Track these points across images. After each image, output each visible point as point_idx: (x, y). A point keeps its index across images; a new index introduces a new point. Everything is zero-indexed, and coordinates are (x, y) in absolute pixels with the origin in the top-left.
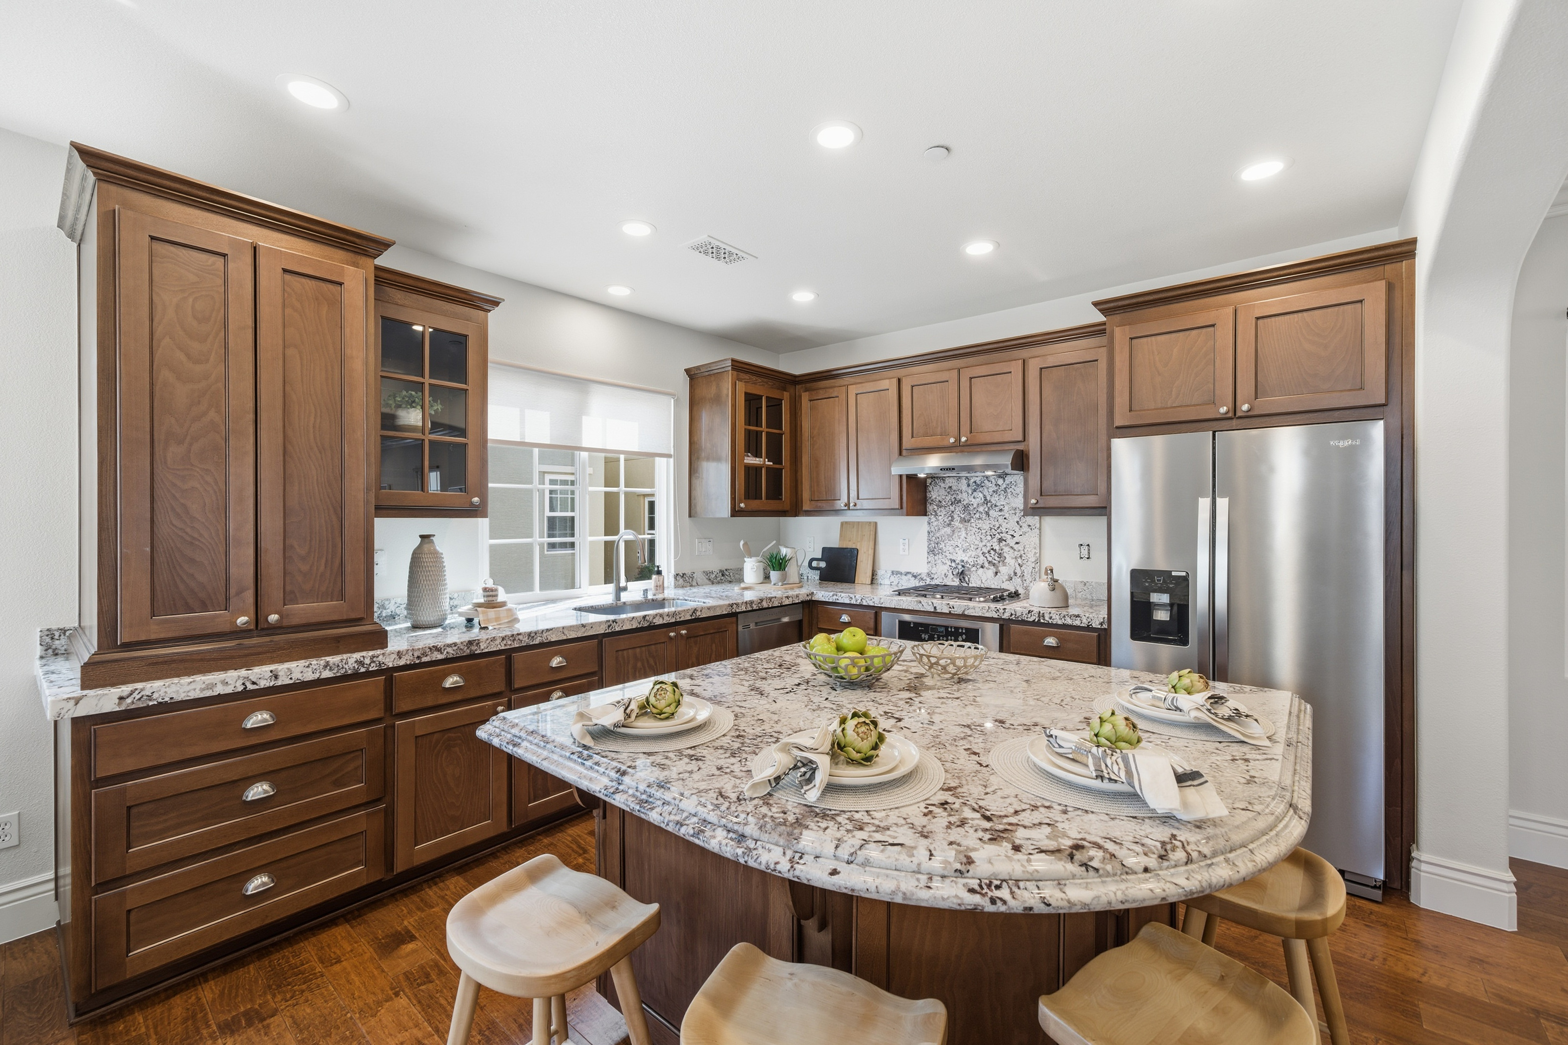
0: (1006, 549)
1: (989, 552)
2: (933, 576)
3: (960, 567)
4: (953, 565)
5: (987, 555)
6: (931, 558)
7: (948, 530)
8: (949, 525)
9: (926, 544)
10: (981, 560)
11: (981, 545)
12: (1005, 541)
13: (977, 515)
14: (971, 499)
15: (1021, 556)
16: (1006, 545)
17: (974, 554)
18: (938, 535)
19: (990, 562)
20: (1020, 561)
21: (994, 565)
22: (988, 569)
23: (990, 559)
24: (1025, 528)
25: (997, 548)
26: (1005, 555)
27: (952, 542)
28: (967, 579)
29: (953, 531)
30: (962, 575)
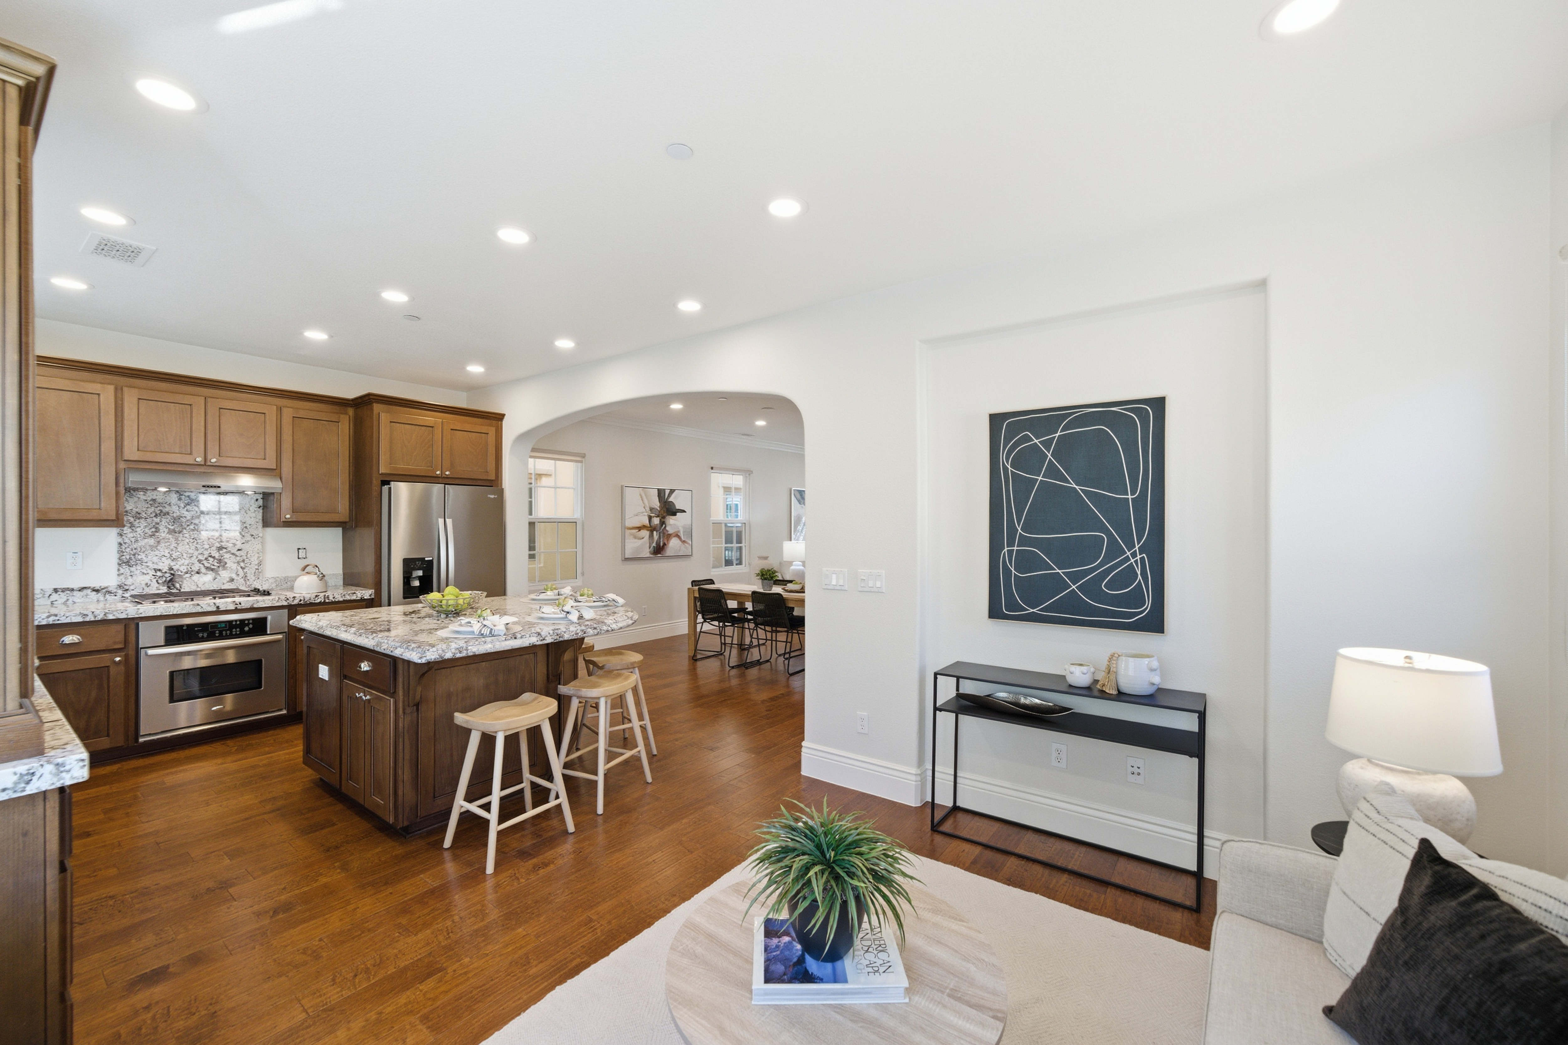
0: (227, 556)
1: (206, 559)
2: (127, 587)
3: (167, 575)
4: (159, 574)
5: (205, 562)
6: (125, 569)
7: (152, 541)
8: (151, 536)
9: (117, 556)
10: (196, 567)
11: (196, 553)
12: (226, 548)
13: (192, 527)
14: (184, 512)
15: (243, 561)
16: (227, 553)
17: (187, 562)
18: (135, 546)
19: (207, 568)
20: (242, 564)
21: (212, 570)
22: (205, 574)
23: (207, 565)
24: (248, 537)
25: (217, 555)
26: (226, 560)
27: (157, 553)
28: (178, 585)
29: (159, 542)
30: (170, 583)
